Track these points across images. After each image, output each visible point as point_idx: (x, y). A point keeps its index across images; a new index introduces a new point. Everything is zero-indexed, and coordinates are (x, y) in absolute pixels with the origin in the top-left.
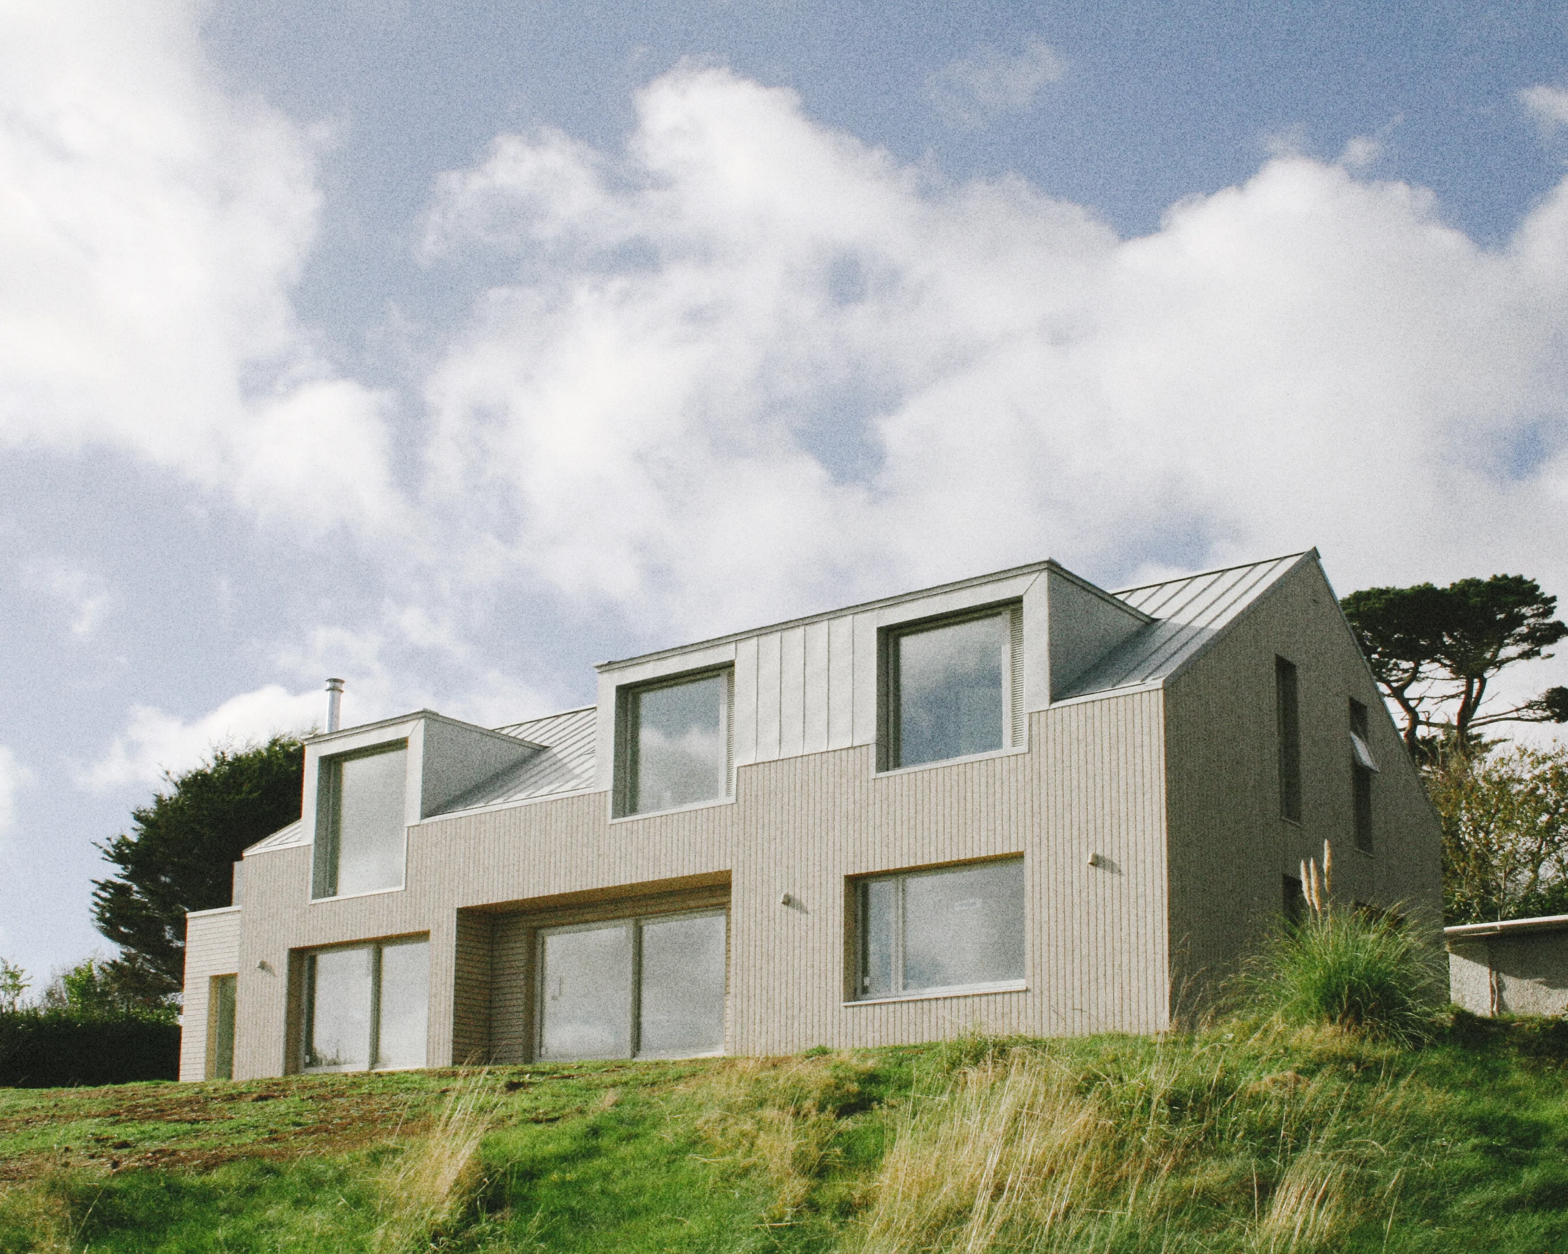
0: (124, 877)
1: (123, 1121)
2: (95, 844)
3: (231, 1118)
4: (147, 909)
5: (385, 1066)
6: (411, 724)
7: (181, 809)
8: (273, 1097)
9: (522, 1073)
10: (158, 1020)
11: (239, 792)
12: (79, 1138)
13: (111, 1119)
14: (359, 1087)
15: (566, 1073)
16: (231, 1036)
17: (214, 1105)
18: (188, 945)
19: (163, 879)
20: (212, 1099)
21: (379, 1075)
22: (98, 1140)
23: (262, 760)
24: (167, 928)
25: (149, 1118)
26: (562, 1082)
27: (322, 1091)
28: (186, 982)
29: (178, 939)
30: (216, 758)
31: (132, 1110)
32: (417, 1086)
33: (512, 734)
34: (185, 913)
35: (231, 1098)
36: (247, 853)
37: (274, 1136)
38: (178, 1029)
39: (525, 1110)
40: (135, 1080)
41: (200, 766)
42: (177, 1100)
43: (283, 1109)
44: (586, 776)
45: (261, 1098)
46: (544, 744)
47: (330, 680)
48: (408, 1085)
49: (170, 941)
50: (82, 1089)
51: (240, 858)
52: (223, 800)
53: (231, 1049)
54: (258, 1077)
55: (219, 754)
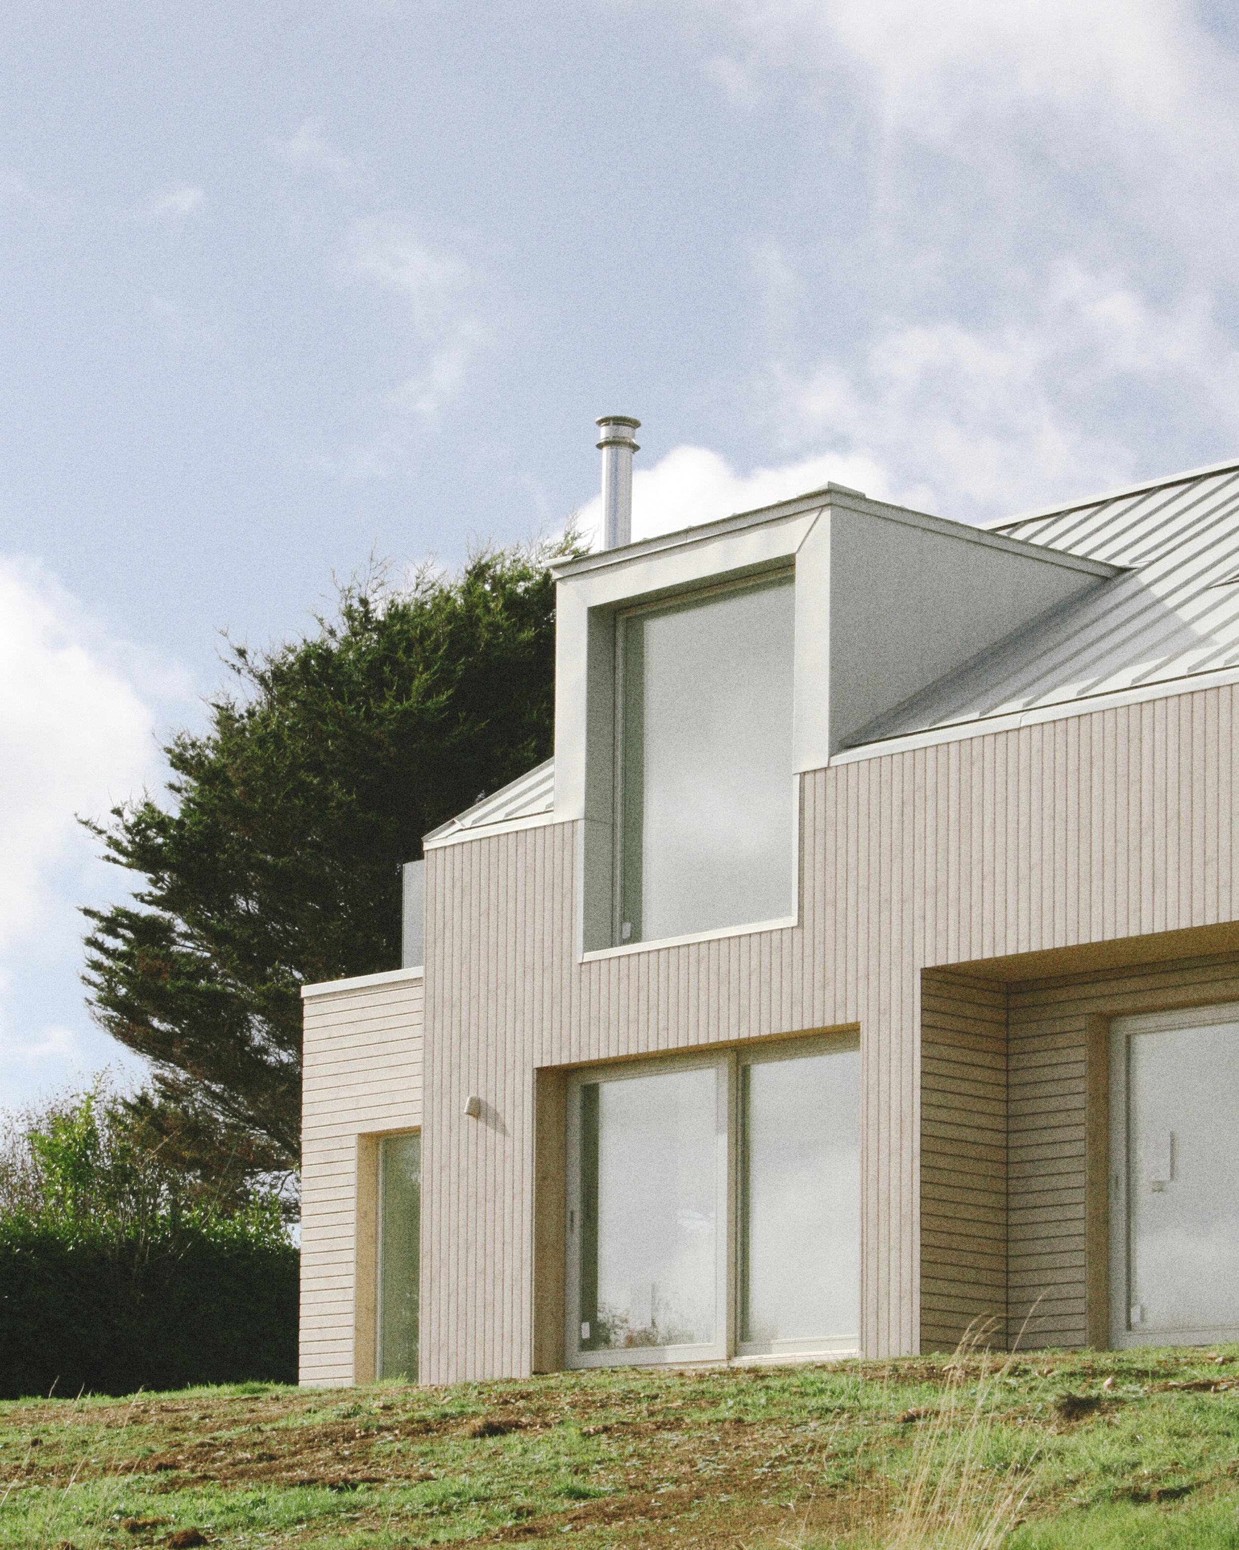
0: (155, 901)
1: (187, 1482)
2: (86, 823)
3: (429, 1478)
4: (211, 976)
5: (767, 1348)
6: (802, 524)
7: (277, 737)
8: (518, 1426)
9: (1093, 1373)
10: (243, 1234)
11: (403, 693)
12: (90, 1523)
13: (161, 1478)
14: (714, 1403)
15: (1200, 1374)
16: (413, 1281)
17: (384, 1443)
18: (307, 1060)
19: (241, 903)
20: (381, 1429)
21: (756, 1373)
22: (134, 1529)
23: (453, 616)
24: (256, 1019)
25: (242, 1475)
26: (1191, 1400)
27: (624, 1413)
28: (305, 1149)
29: (281, 1044)
30: (349, 614)
31: (203, 1454)
32: (848, 1404)
33: (1039, 540)
34: (297, 984)
35: (424, 1428)
36: (432, 842)
37: (527, 1522)
38: (294, 1256)
39: (1106, 1469)
40: (204, 1382)
41: (315, 635)
42: (304, 1430)
43: (541, 1456)
44: (1223, 638)
45: (492, 1430)
46: (1119, 562)
47: (605, 421)
48: (825, 1400)
49: (263, 1050)
50: (89, 1401)
51: (417, 854)
52: (369, 716)
53: (414, 1306)
54: (474, 1375)
55: (356, 605)
